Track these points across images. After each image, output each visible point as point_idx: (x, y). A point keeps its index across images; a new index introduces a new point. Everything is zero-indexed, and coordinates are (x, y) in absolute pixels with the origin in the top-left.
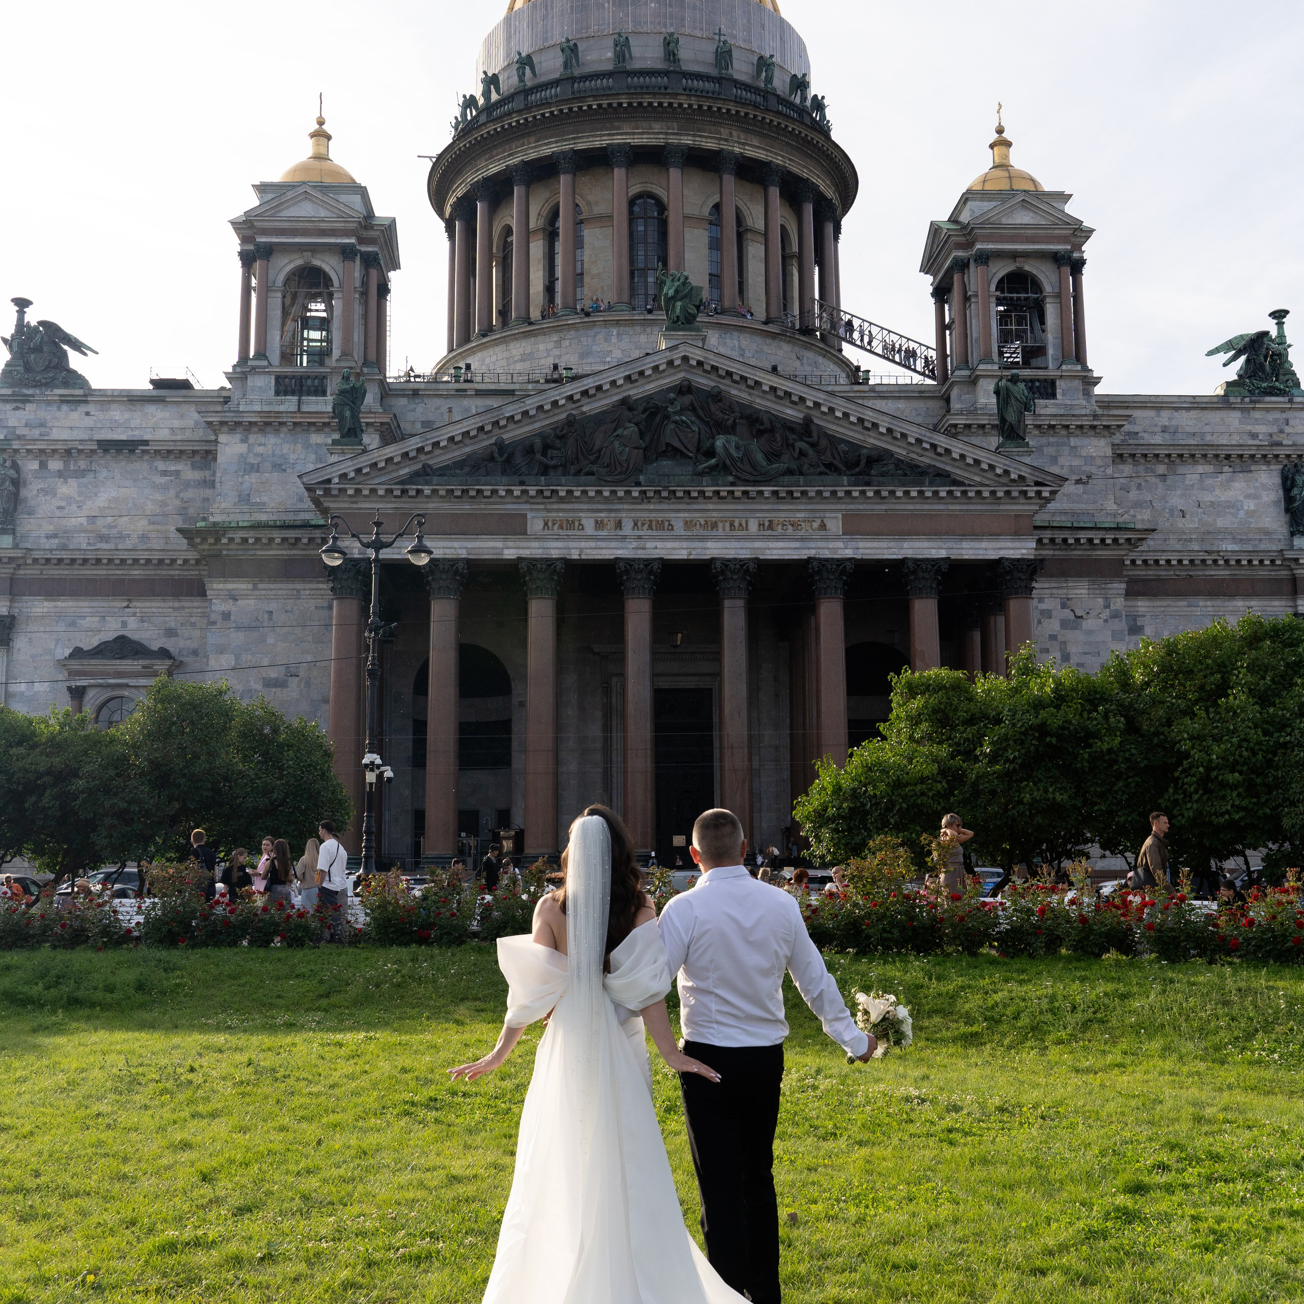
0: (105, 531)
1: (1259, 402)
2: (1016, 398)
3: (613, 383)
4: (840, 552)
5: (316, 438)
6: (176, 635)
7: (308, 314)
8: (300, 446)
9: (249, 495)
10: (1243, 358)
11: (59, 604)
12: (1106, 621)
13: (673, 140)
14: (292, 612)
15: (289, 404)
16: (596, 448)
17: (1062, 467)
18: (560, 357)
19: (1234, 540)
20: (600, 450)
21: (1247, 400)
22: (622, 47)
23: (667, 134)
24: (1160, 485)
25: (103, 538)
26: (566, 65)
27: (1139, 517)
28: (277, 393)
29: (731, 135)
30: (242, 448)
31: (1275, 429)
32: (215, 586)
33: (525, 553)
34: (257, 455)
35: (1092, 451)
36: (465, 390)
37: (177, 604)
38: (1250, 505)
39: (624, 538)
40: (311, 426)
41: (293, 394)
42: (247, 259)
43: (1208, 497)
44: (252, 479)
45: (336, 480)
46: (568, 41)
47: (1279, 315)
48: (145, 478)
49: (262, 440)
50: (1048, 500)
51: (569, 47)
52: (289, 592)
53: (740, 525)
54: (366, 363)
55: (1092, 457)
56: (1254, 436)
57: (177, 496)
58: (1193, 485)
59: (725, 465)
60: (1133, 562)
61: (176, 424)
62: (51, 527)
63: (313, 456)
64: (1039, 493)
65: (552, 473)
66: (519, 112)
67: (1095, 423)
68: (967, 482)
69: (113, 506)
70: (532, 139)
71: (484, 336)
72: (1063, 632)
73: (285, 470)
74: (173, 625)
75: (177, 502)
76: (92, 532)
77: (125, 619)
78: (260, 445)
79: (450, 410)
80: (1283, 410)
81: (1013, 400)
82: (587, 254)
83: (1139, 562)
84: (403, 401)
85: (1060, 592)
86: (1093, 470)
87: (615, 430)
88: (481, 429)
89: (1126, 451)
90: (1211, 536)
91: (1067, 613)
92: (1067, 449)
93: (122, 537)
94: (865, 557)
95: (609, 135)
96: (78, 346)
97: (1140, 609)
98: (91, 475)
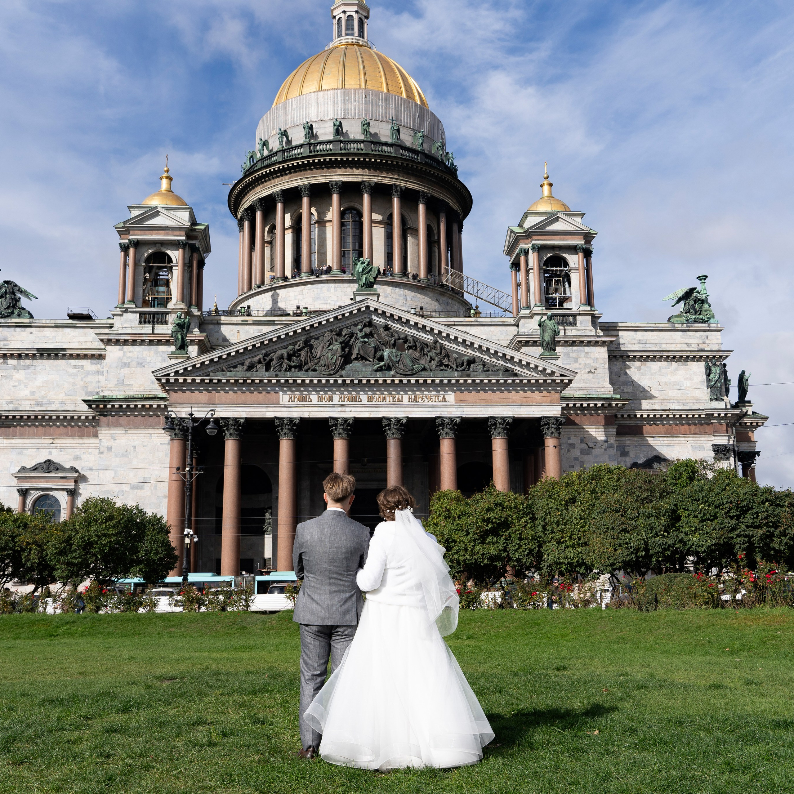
0: (40, 400)
1: (692, 327)
2: (550, 328)
3: (328, 320)
4: (453, 413)
5: (162, 349)
6: (80, 459)
7: (158, 277)
8: (152, 352)
9: (123, 380)
10: (682, 303)
11: (13, 441)
12: (605, 450)
13: (366, 179)
14: (147, 446)
15: (147, 329)
16: (318, 356)
17: (580, 364)
18: (302, 300)
19: (679, 404)
20: (320, 358)
21: (685, 325)
22: (338, 127)
23: (363, 175)
24: (638, 373)
25: (39, 404)
26: (306, 137)
27: (626, 391)
28: (140, 322)
29: (399, 176)
30: (120, 354)
31: (700, 342)
32: (103, 432)
33: (279, 415)
34: (128, 358)
35: (597, 355)
36: (247, 321)
37: (81, 441)
38: (687, 384)
39: (334, 406)
40: (159, 342)
41: (149, 323)
42: (124, 248)
43: (663, 379)
44: (126, 371)
45: (173, 374)
46: (307, 123)
47: (702, 278)
48: (64, 370)
49: (132, 349)
50: (567, 385)
51: (308, 126)
52: (146, 435)
53: (399, 398)
54: (191, 305)
55: (597, 359)
56: (689, 345)
57: (82, 380)
58: (655, 373)
59: (389, 366)
60: (622, 416)
61: (82, 339)
62: (9, 398)
63: (160, 358)
64: (562, 380)
65: (293, 369)
66: (280, 162)
67: (598, 340)
68: (523, 374)
69: (45, 385)
70: (287, 177)
71: (259, 287)
72: (582, 456)
73: (144, 366)
74: (78, 453)
75: (82, 383)
76: (32, 400)
77: (50, 450)
78: (130, 352)
79: (238, 332)
80: (705, 331)
81: (548, 329)
83: (626, 416)
84: (212, 327)
85: (579, 433)
86: (597, 365)
87: (329, 346)
88: (254, 346)
89: (617, 354)
90: (666, 401)
91: (584, 446)
92: (583, 354)
93: (50, 403)
94: (467, 416)
95: (330, 176)
96: (26, 294)
97: (627, 442)
98: (33, 368)
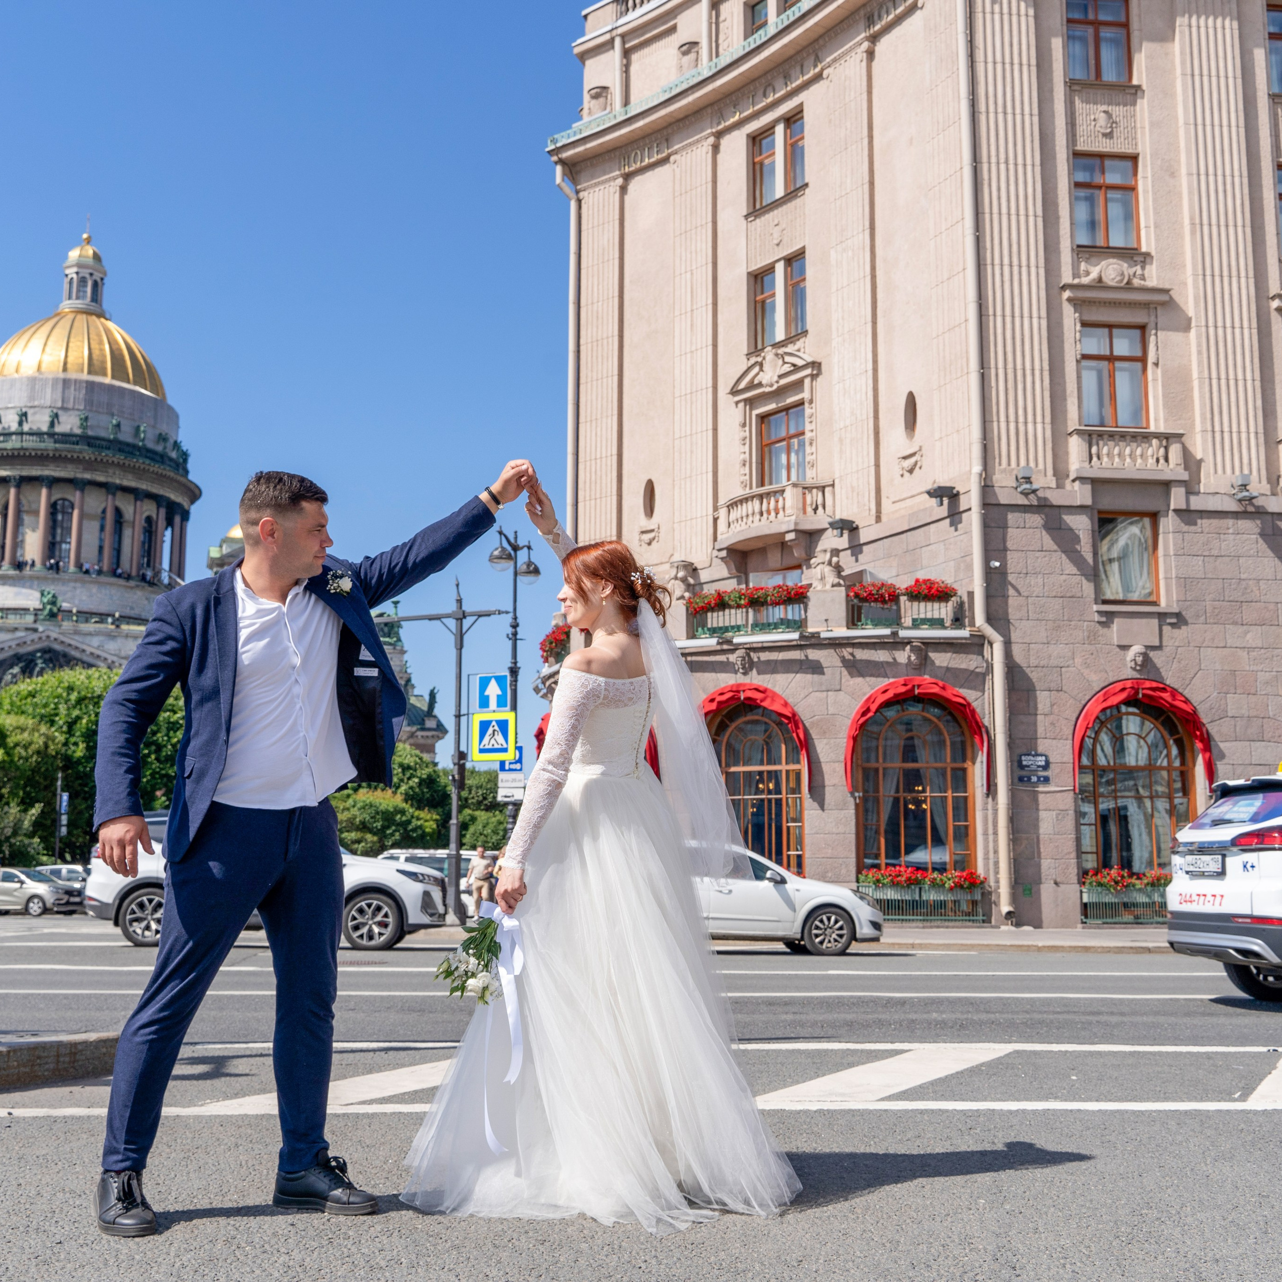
13: (79, 476)
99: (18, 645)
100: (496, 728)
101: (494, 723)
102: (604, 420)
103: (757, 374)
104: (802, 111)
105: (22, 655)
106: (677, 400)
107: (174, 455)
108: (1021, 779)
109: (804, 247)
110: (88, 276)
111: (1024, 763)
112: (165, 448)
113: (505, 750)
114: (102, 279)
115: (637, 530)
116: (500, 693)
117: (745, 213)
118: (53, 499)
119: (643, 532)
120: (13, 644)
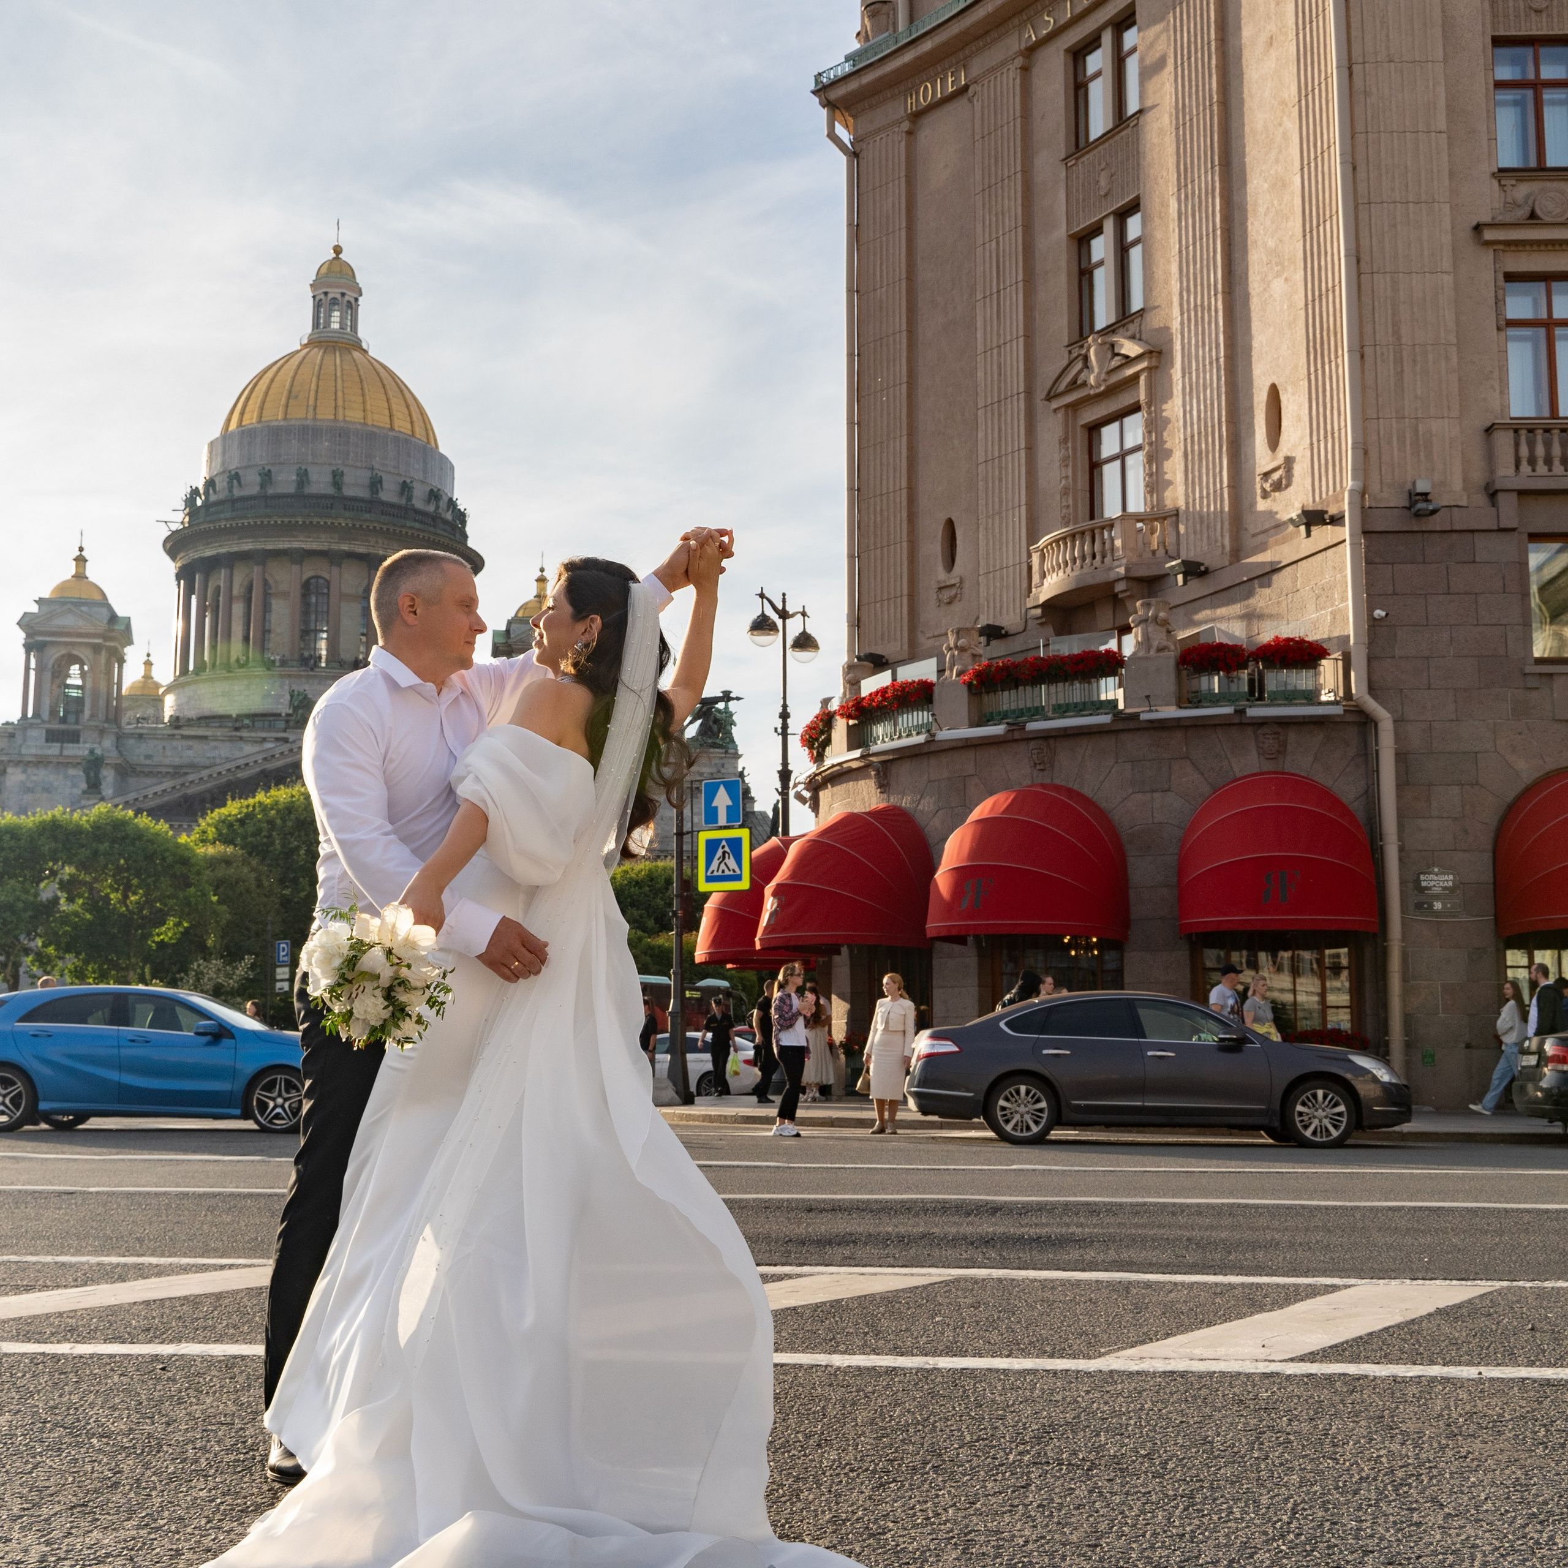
3: (256, 762)
5: (72, 772)
8: (61, 777)
10: (699, 722)
13: (334, 547)
15: (54, 749)
22: (303, 478)
26: (263, 486)
28: (47, 741)
29: (377, 542)
30: (22, 777)
34: (32, 781)
40: (67, 765)
41: (57, 742)
42: (28, 647)
49: (36, 771)
54: (107, 720)
66: (227, 520)
70: (236, 537)
78: (34, 775)
80: (721, 758)
82: (274, 617)
84: (132, 741)
88: (174, 788)
99: (265, 759)
100: (727, 849)
101: (724, 843)
102: (892, 443)
103: (1080, 371)
104: (1134, 14)
105: (271, 771)
106: (981, 413)
107: (449, 516)
108: (1419, 906)
109: (1138, 198)
110: (339, 296)
111: (1424, 884)
112: (437, 508)
113: (738, 878)
114: (356, 300)
115: (935, 586)
116: (730, 803)
117: (1063, 156)
118: (305, 577)
119: (940, 589)
120: (259, 758)
